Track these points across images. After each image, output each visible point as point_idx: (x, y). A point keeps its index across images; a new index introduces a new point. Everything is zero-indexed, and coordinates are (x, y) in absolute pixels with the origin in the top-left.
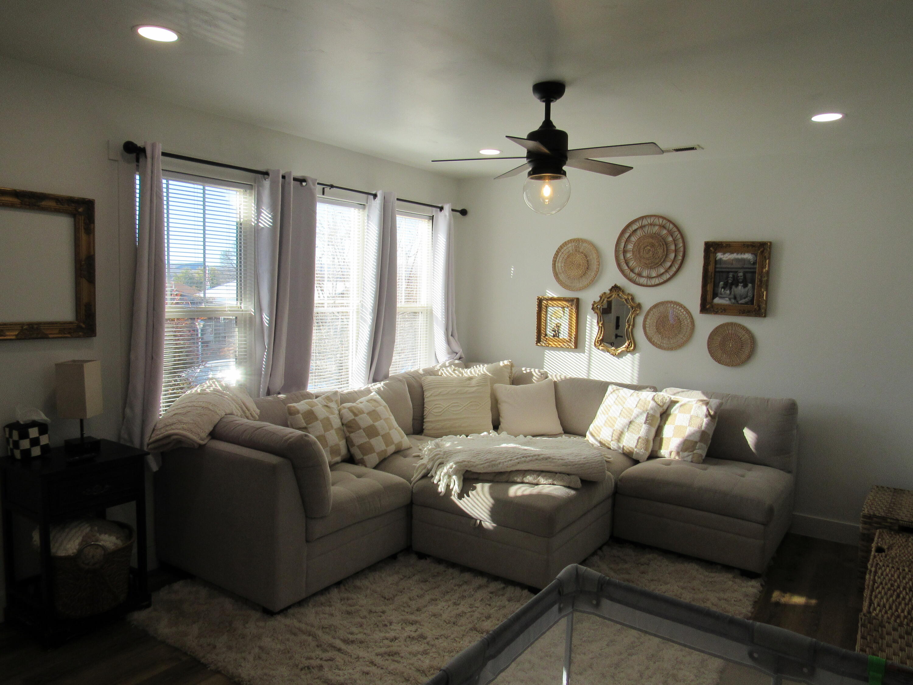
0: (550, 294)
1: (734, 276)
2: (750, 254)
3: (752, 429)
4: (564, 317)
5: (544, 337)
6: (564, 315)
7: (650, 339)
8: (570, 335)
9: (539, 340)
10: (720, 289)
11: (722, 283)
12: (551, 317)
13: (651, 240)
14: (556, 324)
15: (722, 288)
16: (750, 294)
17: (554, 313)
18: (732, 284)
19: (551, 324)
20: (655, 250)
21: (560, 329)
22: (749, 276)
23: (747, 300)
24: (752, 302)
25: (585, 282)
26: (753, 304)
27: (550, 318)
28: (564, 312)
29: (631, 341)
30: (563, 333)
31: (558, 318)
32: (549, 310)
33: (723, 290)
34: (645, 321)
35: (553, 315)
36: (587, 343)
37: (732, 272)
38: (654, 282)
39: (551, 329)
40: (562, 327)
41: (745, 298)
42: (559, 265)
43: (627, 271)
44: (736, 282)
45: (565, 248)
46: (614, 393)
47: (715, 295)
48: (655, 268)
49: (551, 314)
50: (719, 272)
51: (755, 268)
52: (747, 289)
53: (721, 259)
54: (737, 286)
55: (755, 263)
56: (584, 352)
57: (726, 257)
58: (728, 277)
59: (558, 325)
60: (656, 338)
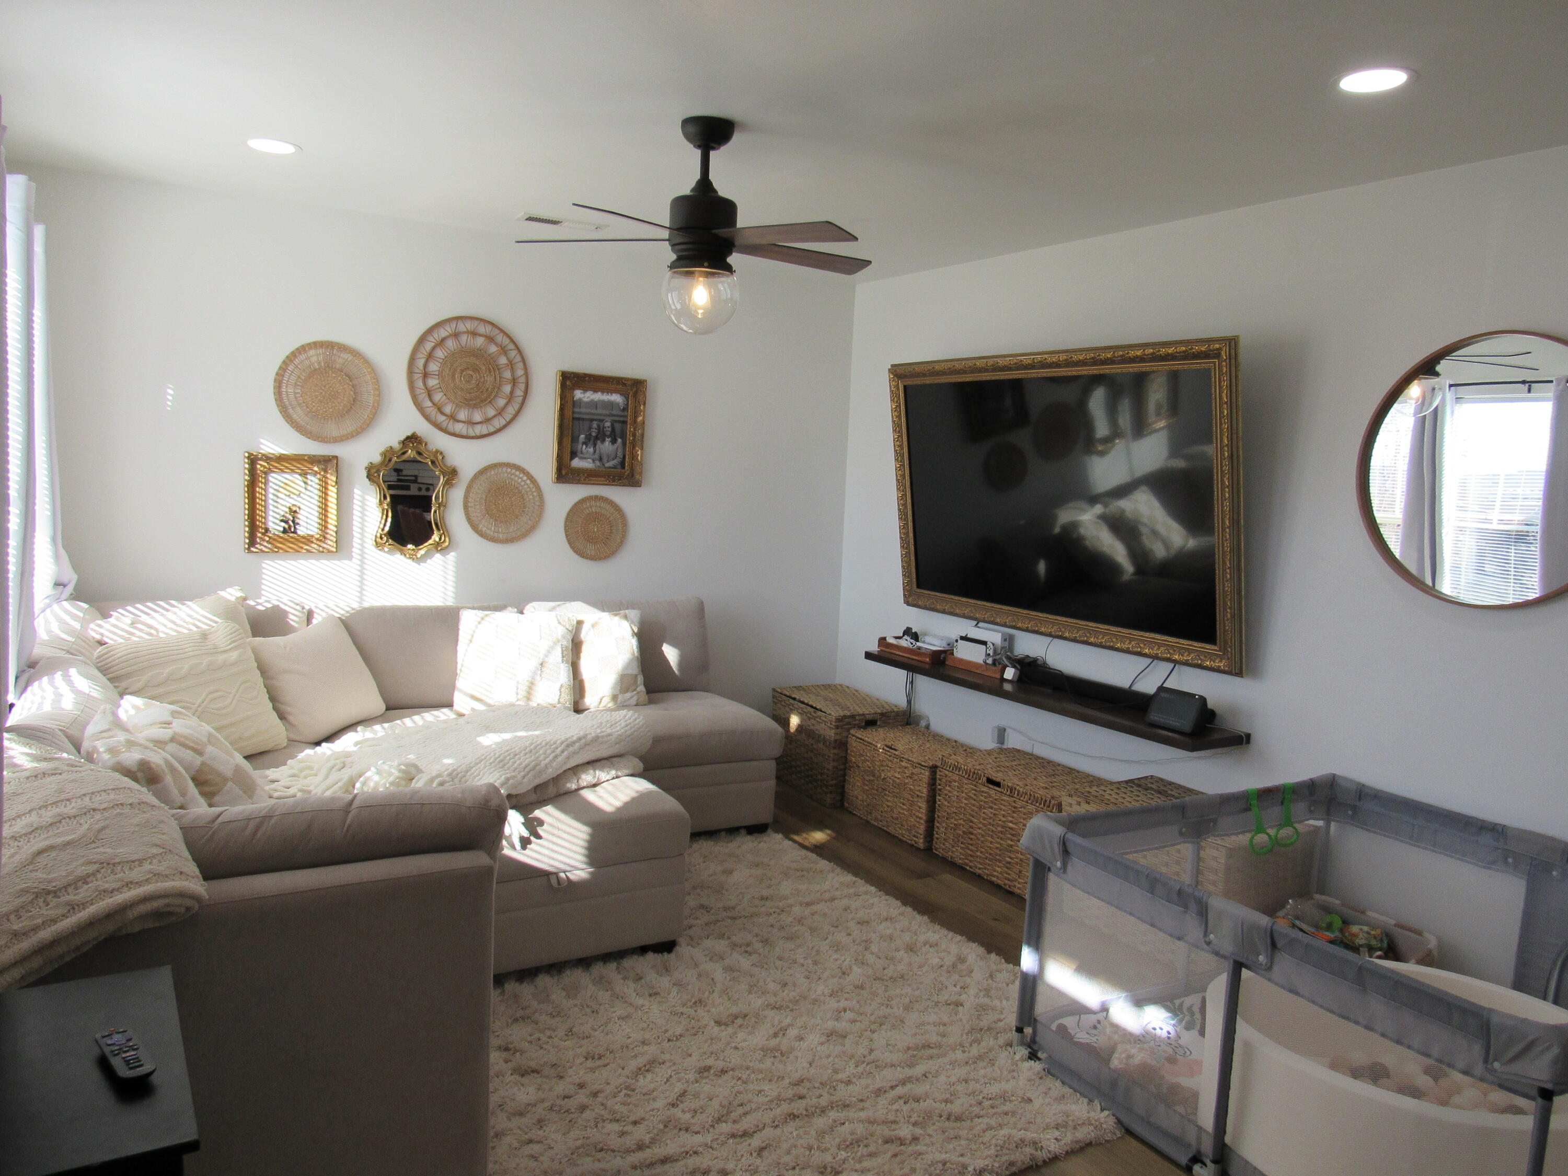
0: (270, 447)
1: (599, 426)
2: (619, 395)
3: (673, 644)
4: (308, 493)
5: (263, 534)
6: (306, 489)
7: (474, 527)
8: (324, 526)
9: (252, 542)
10: (580, 446)
11: (582, 436)
12: (276, 493)
13: (472, 360)
14: (290, 508)
15: (583, 443)
16: (620, 454)
17: (282, 485)
18: (597, 438)
19: (277, 508)
20: (481, 378)
21: (299, 516)
22: (618, 427)
23: (615, 461)
24: (622, 464)
25: (349, 426)
26: (623, 467)
27: (274, 495)
28: (305, 483)
29: (443, 533)
30: (305, 524)
31: (292, 496)
32: (270, 479)
33: (584, 446)
34: (466, 497)
35: (281, 490)
36: (355, 539)
37: (596, 420)
38: (479, 430)
39: (278, 517)
40: (301, 512)
41: (613, 459)
42: (289, 390)
43: (432, 411)
44: (601, 436)
45: (303, 357)
46: (484, 622)
47: (574, 454)
48: (481, 407)
49: (277, 488)
50: (578, 419)
51: (626, 416)
52: (616, 445)
53: (580, 399)
54: (603, 441)
55: (625, 409)
56: (350, 558)
57: (588, 397)
58: (590, 428)
59: (294, 509)
60: (486, 525)
